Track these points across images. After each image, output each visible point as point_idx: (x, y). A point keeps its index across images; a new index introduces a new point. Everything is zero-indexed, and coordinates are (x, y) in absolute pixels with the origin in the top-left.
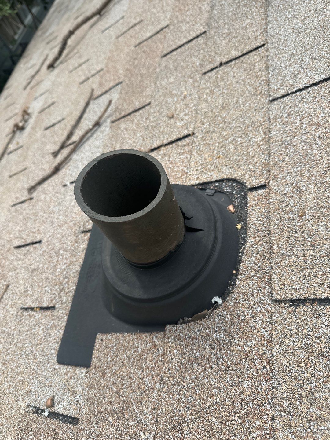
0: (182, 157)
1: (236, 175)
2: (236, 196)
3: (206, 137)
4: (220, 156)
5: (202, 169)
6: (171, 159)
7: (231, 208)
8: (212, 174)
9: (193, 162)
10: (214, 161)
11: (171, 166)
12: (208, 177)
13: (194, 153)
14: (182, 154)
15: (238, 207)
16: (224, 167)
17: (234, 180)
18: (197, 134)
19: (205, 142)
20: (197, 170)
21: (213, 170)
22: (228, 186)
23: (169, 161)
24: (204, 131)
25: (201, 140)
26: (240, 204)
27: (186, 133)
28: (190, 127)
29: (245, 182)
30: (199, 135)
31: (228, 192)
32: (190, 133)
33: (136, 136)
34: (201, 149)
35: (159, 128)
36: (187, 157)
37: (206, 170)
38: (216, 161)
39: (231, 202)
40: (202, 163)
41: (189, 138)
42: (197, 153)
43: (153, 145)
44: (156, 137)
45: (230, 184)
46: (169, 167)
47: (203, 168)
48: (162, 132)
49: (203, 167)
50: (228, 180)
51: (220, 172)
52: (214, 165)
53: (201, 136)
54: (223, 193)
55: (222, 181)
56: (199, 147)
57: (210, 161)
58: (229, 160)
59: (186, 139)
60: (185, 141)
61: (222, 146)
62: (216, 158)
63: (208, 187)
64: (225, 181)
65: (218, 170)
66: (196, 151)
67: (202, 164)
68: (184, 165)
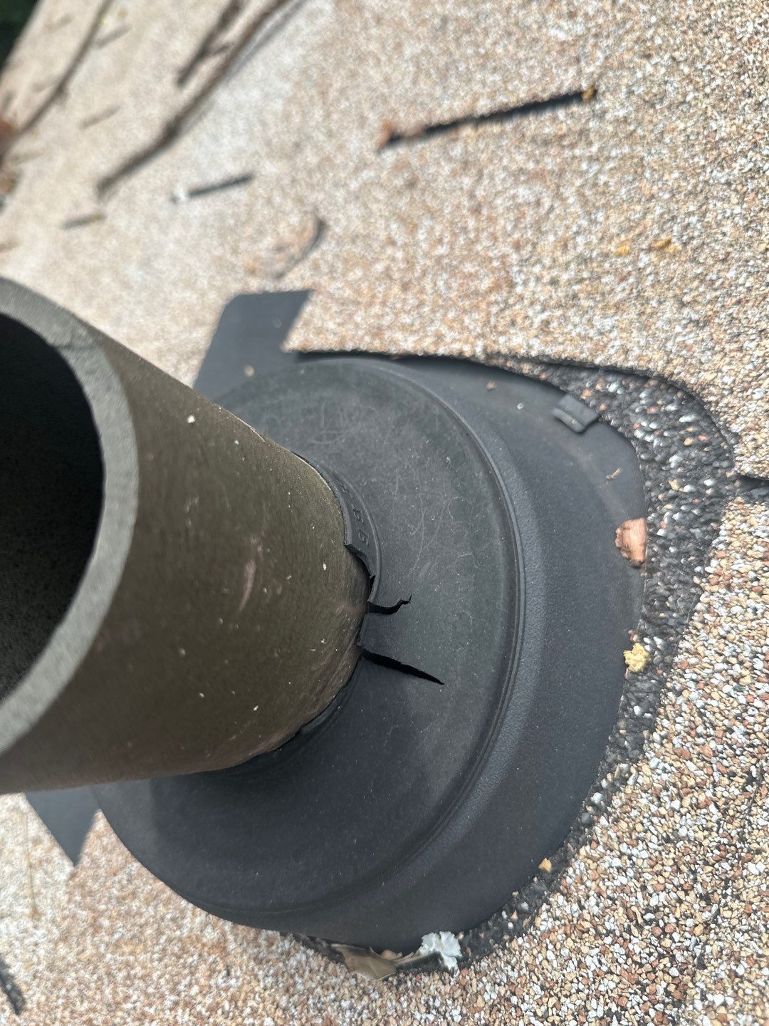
0: (523, 193)
1: (708, 377)
2: (674, 485)
3: (640, 123)
4: (669, 242)
5: (576, 288)
6: (480, 193)
7: (634, 535)
8: (608, 323)
9: (551, 238)
10: (634, 262)
11: (471, 223)
12: (585, 338)
13: (569, 193)
14: (526, 182)
15: (664, 547)
16: (669, 309)
17: (692, 399)
18: (606, 102)
19: (626, 150)
20: (554, 282)
21: (617, 307)
22: (655, 417)
23: (472, 196)
24: (640, 90)
25: (615, 135)
26: (681, 539)
27: (566, 81)
28: (590, 58)
29: (735, 428)
30: (614, 105)
31: (644, 444)
32: (585, 85)
33: (401, 54)
34: (603, 179)
35: (480, 38)
36: (538, 203)
37: (589, 295)
38: (644, 259)
39: (643, 508)
40: (587, 254)
41: (575, 108)
42: (580, 194)
43: (438, 112)
44: (459, 76)
45: (672, 408)
46: (465, 230)
47: (581, 281)
48: (486, 56)
49: (585, 275)
50: (668, 384)
51: (644, 327)
52: (631, 280)
53: (621, 113)
54: (627, 439)
55: (637, 376)
56: (595, 167)
57: (619, 255)
58: (701, 278)
59: (561, 113)
60: (554, 119)
61: (693, 194)
62: (650, 250)
63: (572, 387)
64: (652, 383)
65: (641, 314)
66: (578, 182)
67: (584, 260)
68: (516, 236)
